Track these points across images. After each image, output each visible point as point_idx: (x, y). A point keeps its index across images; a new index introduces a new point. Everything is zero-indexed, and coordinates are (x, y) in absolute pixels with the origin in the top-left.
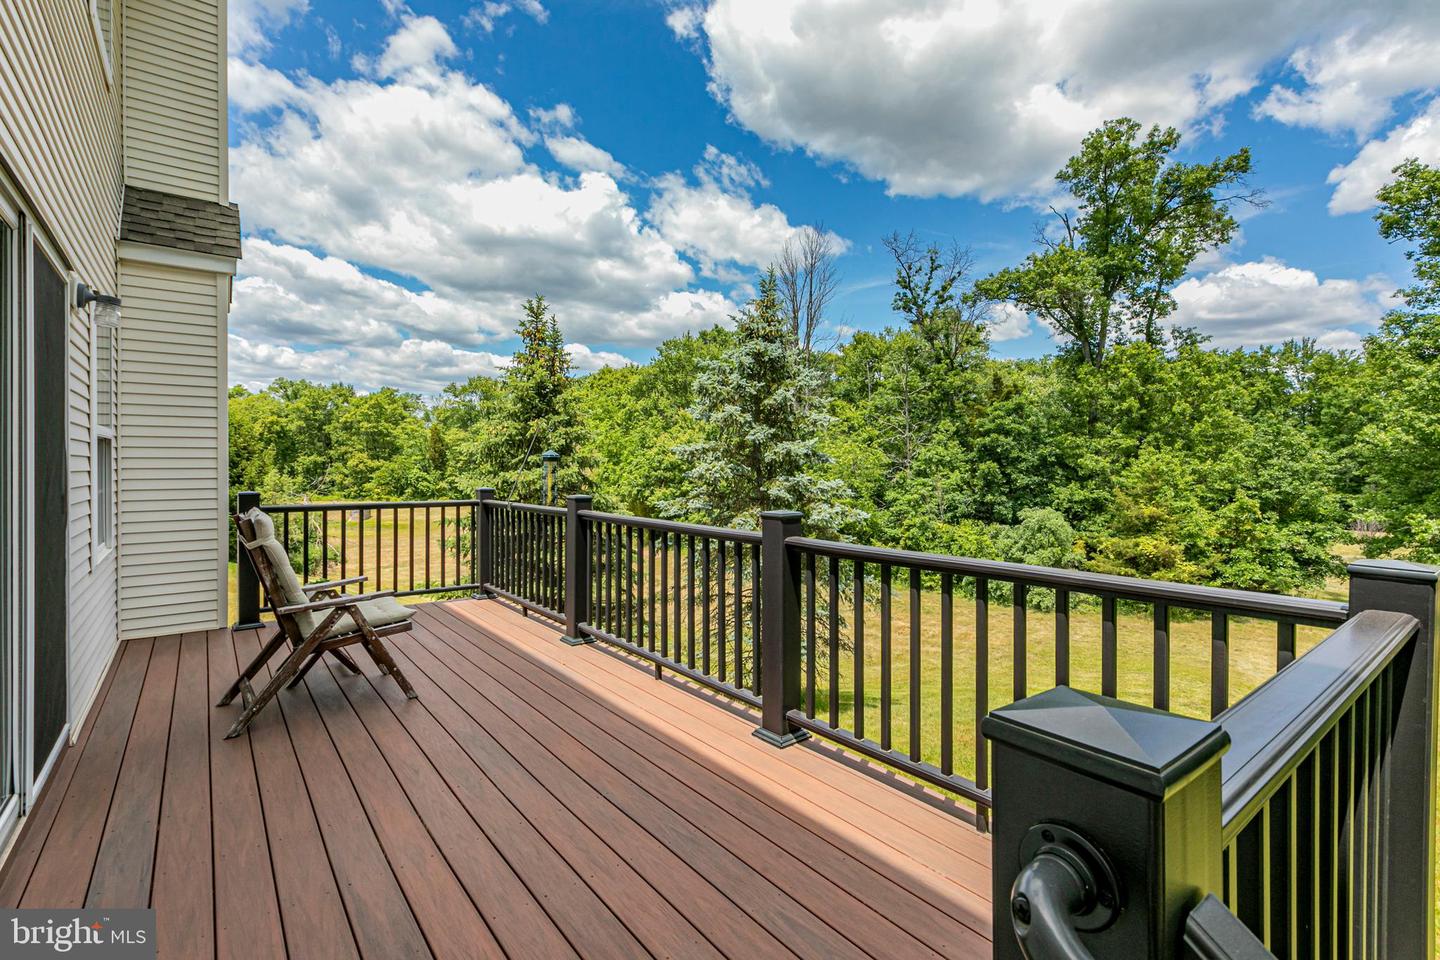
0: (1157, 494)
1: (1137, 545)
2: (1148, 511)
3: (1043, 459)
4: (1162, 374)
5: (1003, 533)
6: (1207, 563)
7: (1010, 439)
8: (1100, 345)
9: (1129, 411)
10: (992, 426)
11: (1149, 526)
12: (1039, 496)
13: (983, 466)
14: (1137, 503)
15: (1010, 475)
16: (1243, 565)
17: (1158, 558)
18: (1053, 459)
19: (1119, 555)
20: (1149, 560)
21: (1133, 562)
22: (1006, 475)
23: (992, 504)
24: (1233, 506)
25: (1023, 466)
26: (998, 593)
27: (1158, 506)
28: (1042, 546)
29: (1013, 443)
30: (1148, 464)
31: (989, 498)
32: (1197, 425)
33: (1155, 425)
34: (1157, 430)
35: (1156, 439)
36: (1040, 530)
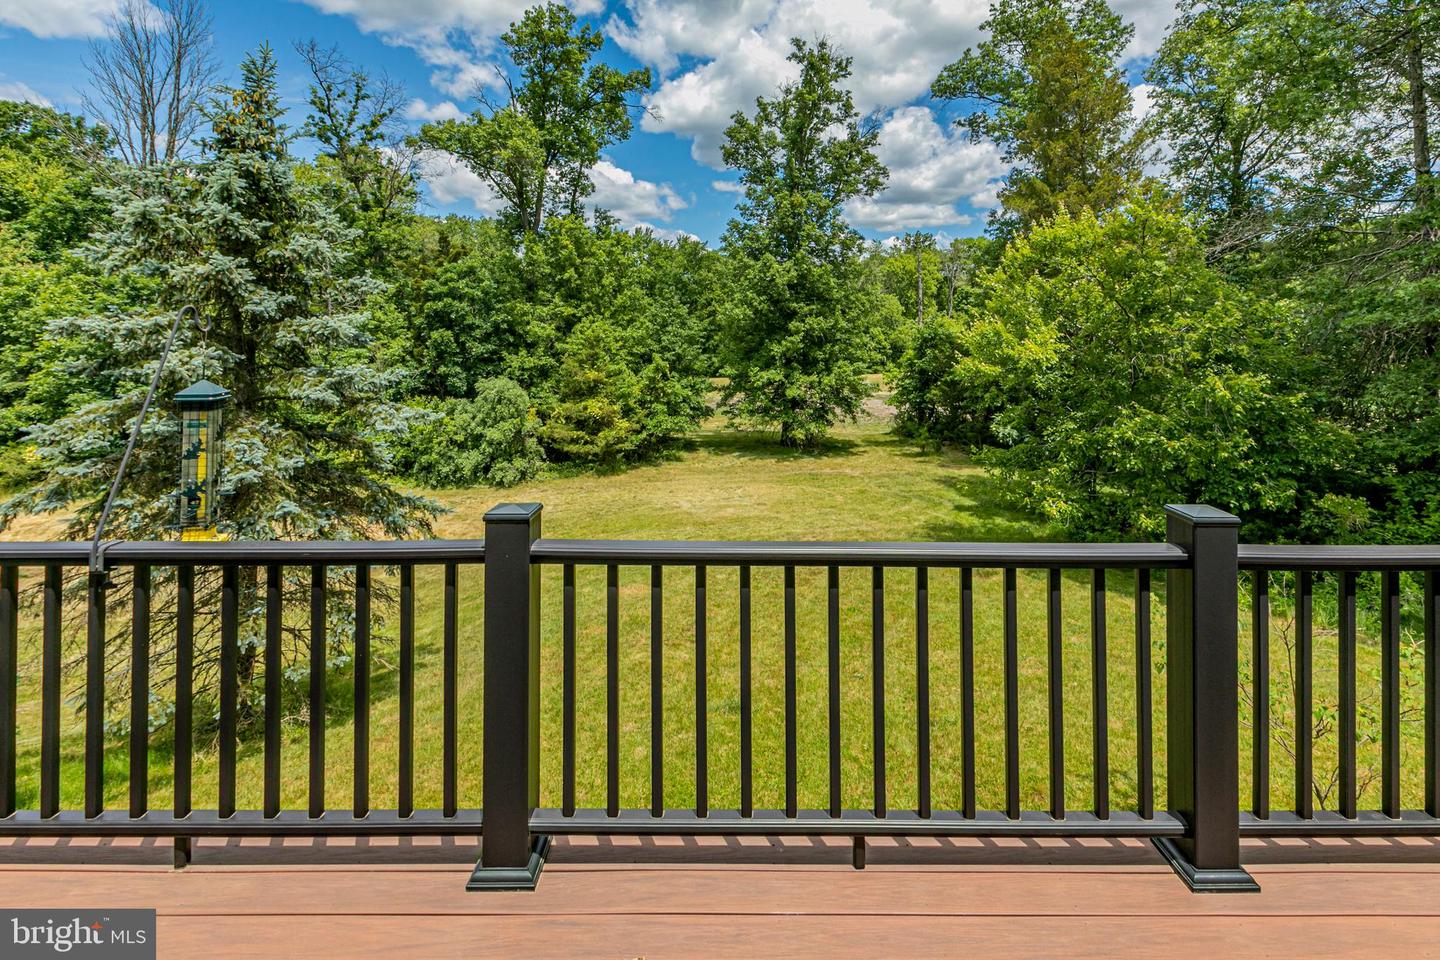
0: (598, 359)
1: (586, 408)
2: (592, 375)
3: (496, 326)
4: (594, 249)
5: (459, 408)
6: (636, 419)
7: (464, 304)
8: (537, 214)
9: (569, 280)
10: (444, 289)
11: (592, 390)
12: (492, 363)
13: (435, 335)
14: (583, 368)
15: (464, 343)
16: (661, 417)
17: (603, 418)
18: (505, 326)
19: (568, 419)
20: (595, 421)
21: (581, 424)
22: (462, 345)
23: (446, 376)
24: (652, 366)
25: (477, 333)
26: (458, 475)
27: (599, 370)
28: (503, 419)
29: (467, 309)
30: (590, 331)
31: (442, 369)
32: (619, 296)
33: (587, 295)
34: (589, 299)
35: (589, 308)
36: (499, 402)
